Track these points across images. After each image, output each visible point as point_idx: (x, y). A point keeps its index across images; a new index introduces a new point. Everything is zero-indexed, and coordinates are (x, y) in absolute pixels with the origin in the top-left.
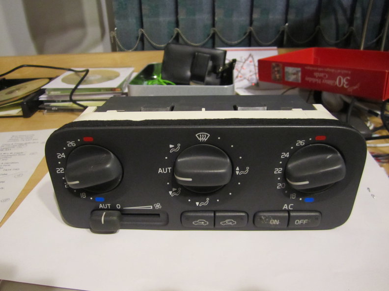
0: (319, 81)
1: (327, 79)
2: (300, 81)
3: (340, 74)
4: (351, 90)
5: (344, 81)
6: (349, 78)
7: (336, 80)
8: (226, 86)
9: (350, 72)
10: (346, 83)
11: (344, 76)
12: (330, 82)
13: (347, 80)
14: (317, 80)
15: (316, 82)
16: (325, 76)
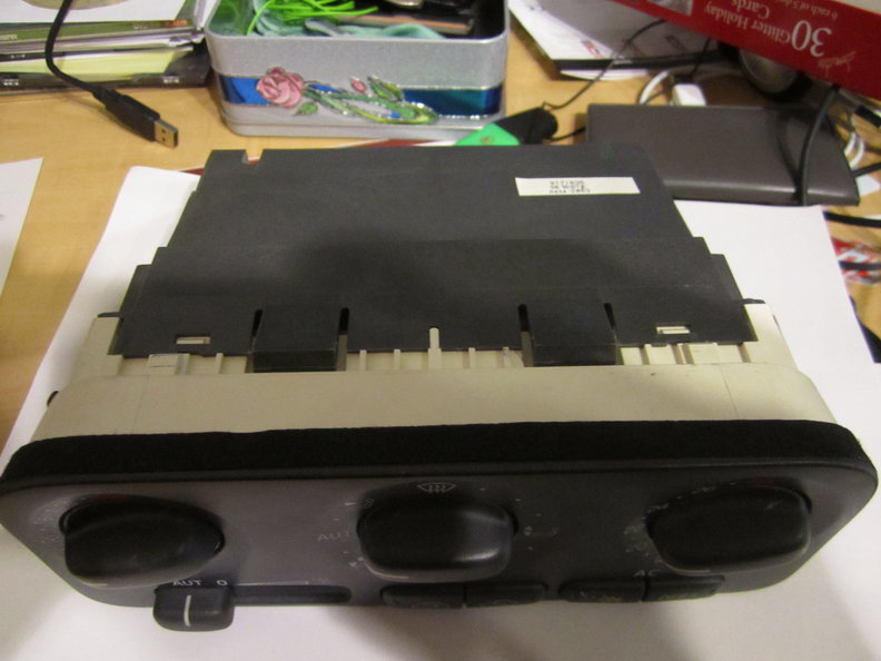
0: (742, 22)
1: (767, 21)
2: (689, 12)
3: (806, 15)
4: (828, 67)
5: (812, 36)
6: (829, 31)
7: (791, 32)
8: (485, 42)
9: (835, 16)
10: (818, 43)
11: (817, 22)
12: (774, 32)
13: (822, 36)
14: (739, 19)
15: (733, 24)
16: (762, 11)
